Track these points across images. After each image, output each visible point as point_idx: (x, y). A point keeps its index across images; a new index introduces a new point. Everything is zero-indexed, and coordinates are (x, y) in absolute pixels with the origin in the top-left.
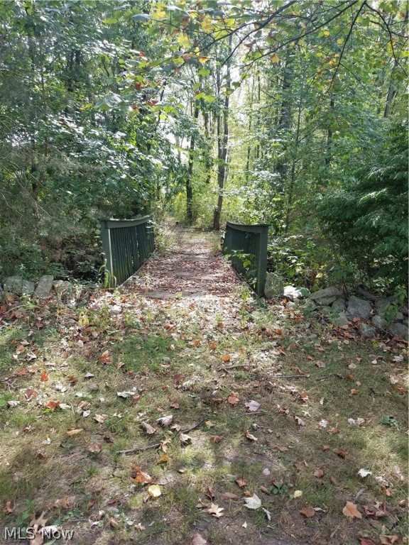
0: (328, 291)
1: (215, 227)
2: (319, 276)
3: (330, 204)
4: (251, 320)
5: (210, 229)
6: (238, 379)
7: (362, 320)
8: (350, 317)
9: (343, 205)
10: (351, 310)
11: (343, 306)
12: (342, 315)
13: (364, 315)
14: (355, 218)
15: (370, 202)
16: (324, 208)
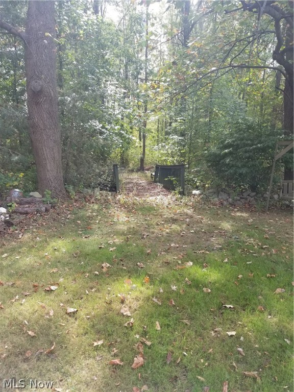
0: (210, 191)
1: (141, 168)
2: (207, 186)
3: (210, 155)
4: (181, 202)
5: (138, 170)
6: (181, 216)
7: (224, 200)
8: (219, 199)
9: (215, 155)
10: (220, 197)
11: (217, 196)
12: (216, 199)
13: (225, 199)
14: (220, 160)
15: (226, 154)
16: (208, 157)
